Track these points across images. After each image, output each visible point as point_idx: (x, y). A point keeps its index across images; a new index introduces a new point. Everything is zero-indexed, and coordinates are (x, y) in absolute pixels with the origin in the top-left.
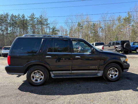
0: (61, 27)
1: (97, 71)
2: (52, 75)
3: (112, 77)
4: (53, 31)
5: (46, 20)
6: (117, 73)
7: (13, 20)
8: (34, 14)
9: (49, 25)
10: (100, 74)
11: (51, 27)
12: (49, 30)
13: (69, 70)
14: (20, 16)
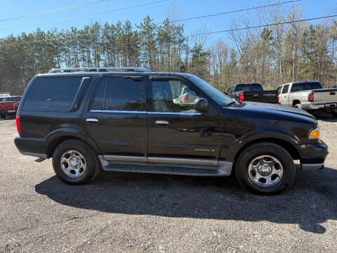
0: (220, 44)
1: (216, 162)
2: (104, 163)
3: (263, 180)
4: (195, 57)
5: (180, 29)
6: (280, 172)
7: (108, 37)
8: (151, 19)
9: (185, 42)
10: (225, 169)
11: (191, 46)
12: (185, 55)
13: (142, 155)
14: (122, 27)
